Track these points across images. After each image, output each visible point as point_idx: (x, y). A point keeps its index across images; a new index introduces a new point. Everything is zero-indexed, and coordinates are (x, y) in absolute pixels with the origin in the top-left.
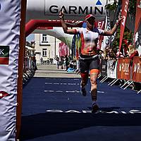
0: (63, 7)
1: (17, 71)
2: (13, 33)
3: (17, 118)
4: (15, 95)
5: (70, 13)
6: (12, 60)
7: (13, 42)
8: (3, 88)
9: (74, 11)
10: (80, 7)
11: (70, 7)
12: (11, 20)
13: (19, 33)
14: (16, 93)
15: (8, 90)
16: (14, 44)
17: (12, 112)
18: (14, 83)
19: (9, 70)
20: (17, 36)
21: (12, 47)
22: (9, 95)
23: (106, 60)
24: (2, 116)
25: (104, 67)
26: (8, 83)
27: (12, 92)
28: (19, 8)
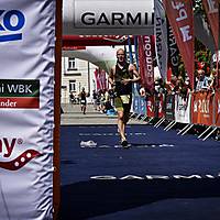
0: (103, 15)
1: (52, 119)
2: (45, 60)
3: (54, 189)
4: (50, 155)
5: (113, 23)
6: (44, 101)
7: (46, 73)
8: (32, 144)
9: (119, 20)
11: (113, 14)
12: (40, 39)
13: (53, 60)
14: (52, 151)
15: (39, 147)
16: (46, 76)
17: (46, 181)
18: (49, 137)
19: (40, 116)
20: (50, 64)
21: (43, 82)
24: (32, 188)
26: (39, 136)
27: (46, 151)
28: (53, 21)
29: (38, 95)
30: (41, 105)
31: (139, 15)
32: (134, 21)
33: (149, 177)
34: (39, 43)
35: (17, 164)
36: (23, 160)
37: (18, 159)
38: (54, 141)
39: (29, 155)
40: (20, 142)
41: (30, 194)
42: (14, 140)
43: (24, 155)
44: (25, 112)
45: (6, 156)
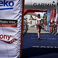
0: (39, 4)
1: (21, 30)
4: (20, 40)
5: (42, 6)
6: (18, 26)
8: (15, 37)
10: (46, 4)
11: (42, 4)
13: (21, 15)
15: (17, 38)
16: (19, 19)
17: (18, 47)
18: (20, 35)
22: (18, 40)
23: (57, 26)
24: (15, 49)
25: (56, 29)
26: (17, 35)
27: (19, 39)
28: (22, 4)
29: (17, 24)
30: (18, 27)
31: (49, 4)
32: (47, 6)
33: (48, 47)
34: (18, 10)
35: (11, 42)
36: (12, 41)
37: (11, 41)
38: (21, 36)
39: (14, 40)
40: (12, 36)
41: (14, 50)
42: (10, 36)
43: (13, 40)
44: (13, 28)
45: (8, 40)
